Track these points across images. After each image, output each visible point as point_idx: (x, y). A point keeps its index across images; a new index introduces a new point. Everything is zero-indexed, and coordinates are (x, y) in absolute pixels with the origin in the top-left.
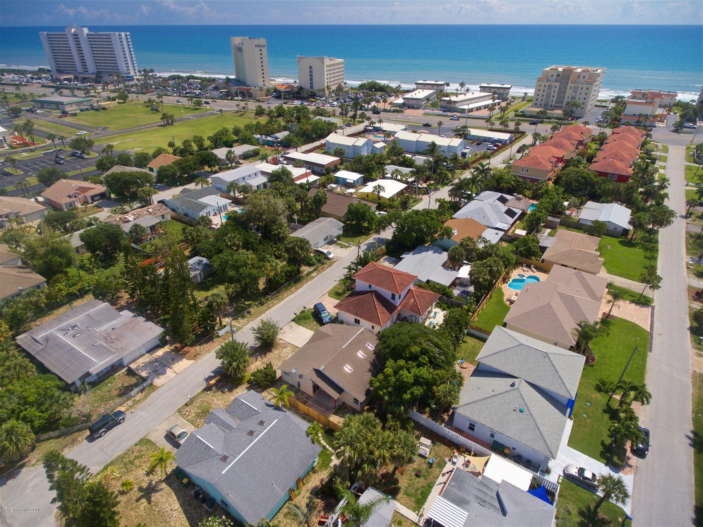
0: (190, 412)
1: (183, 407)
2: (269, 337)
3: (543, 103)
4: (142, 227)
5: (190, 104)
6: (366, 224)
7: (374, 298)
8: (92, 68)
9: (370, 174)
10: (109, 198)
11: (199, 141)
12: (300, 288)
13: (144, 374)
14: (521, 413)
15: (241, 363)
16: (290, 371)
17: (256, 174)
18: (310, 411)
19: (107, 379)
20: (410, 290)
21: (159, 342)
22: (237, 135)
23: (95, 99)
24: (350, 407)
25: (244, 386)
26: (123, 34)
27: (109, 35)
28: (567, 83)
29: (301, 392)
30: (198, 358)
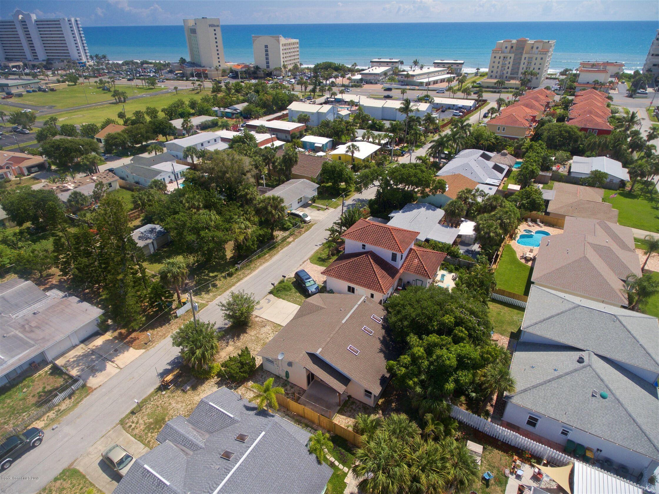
0: (137, 423)
1: (127, 417)
2: (242, 314)
3: (498, 75)
4: (83, 195)
5: (144, 84)
6: (343, 185)
7: (371, 260)
8: (42, 56)
9: (340, 138)
10: (49, 170)
11: (152, 112)
12: (275, 254)
13: (74, 372)
14: (604, 400)
15: (207, 351)
16: (275, 357)
17: (215, 140)
18: (306, 411)
19: (22, 382)
20: (411, 249)
21: (97, 329)
22: (193, 108)
23: (43, 82)
24: (359, 401)
25: (212, 380)
26: (73, 20)
27: (59, 21)
28: (522, 54)
29: (290, 384)
30: (150, 345)
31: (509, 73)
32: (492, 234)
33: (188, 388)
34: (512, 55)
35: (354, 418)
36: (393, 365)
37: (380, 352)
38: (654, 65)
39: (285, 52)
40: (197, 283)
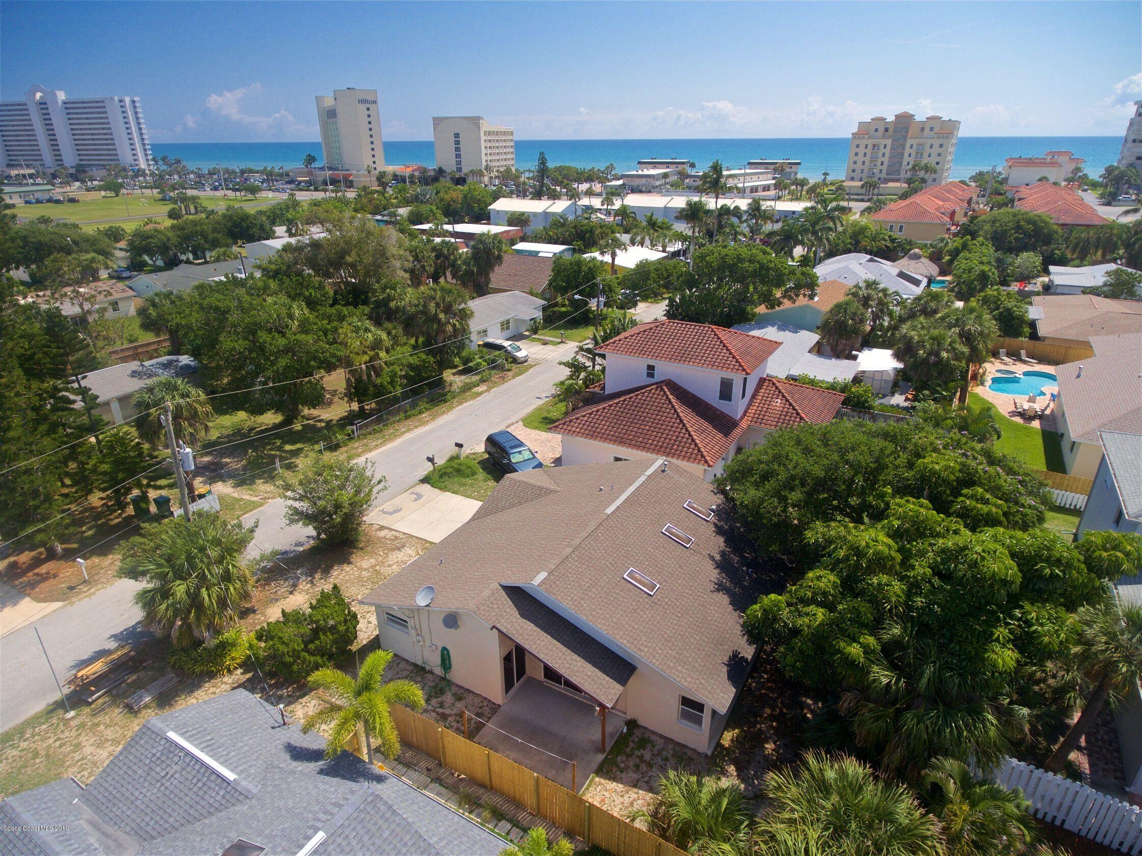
3: (864, 175)
5: (239, 195)
7: (671, 397)
16: (409, 602)
18: (493, 765)
20: (762, 380)
24: (662, 736)
25: (226, 679)
26: (127, 100)
27: (103, 102)
28: (905, 138)
29: (454, 688)
30: (81, 592)
31: (884, 171)
32: (944, 355)
33: (148, 699)
34: (889, 142)
35: (651, 790)
36: (776, 604)
37: (718, 590)
38: (1139, 158)
39: (489, 145)
40: (249, 463)
